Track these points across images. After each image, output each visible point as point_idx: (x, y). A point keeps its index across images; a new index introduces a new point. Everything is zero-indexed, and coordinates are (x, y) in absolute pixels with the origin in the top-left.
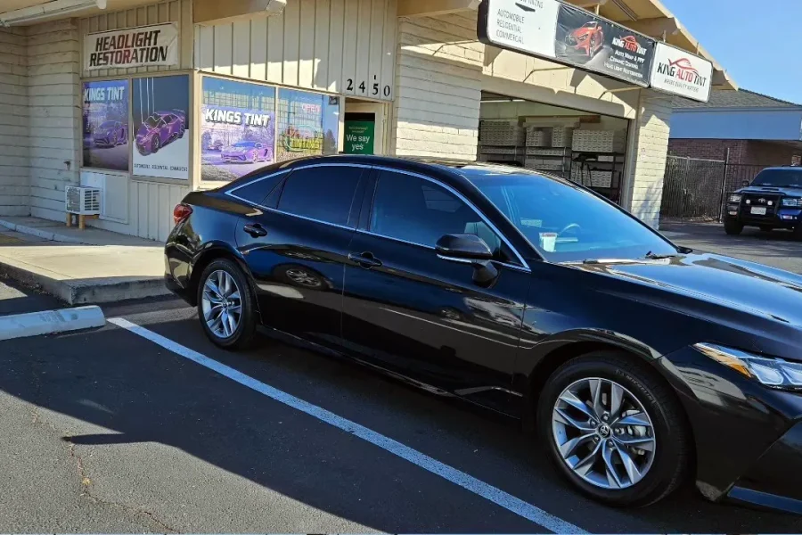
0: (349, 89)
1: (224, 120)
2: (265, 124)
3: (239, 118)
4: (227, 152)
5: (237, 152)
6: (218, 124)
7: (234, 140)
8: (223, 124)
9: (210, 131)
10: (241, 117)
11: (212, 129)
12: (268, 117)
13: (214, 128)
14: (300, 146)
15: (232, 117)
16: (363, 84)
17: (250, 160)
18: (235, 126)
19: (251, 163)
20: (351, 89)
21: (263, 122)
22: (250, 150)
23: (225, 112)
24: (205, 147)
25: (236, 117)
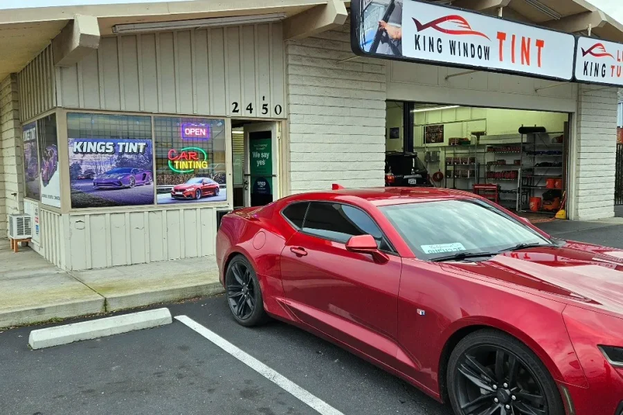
0: (234, 111)
1: (94, 151)
2: (141, 151)
3: (111, 148)
4: (101, 180)
5: (112, 179)
6: (89, 155)
7: (108, 168)
8: (93, 155)
9: (79, 162)
10: (114, 146)
11: (82, 161)
12: (145, 144)
13: (84, 158)
14: (187, 167)
15: (103, 147)
16: (250, 105)
17: (126, 186)
18: (107, 155)
19: (129, 187)
20: (237, 111)
21: (139, 150)
22: (127, 175)
23: (95, 143)
24: (74, 177)
25: (108, 147)
